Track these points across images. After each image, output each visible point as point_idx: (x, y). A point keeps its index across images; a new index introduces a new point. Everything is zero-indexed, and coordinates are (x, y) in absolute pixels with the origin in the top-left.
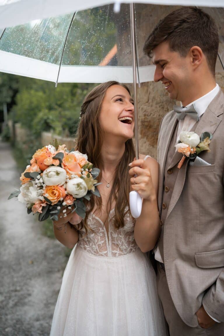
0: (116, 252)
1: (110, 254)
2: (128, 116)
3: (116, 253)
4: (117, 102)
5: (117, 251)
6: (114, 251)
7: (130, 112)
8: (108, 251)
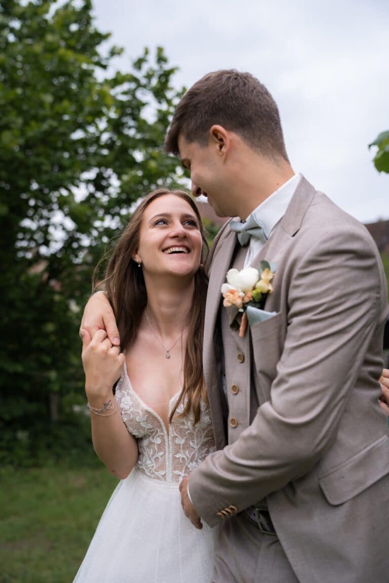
0: (180, 473)
1: (169, 477)
2: (175, 246)
3: (179, 476)
4: (156, 226)
5: (182, 472)
6: (177, 472)
7: (176, 238)
8: (167, 470)
